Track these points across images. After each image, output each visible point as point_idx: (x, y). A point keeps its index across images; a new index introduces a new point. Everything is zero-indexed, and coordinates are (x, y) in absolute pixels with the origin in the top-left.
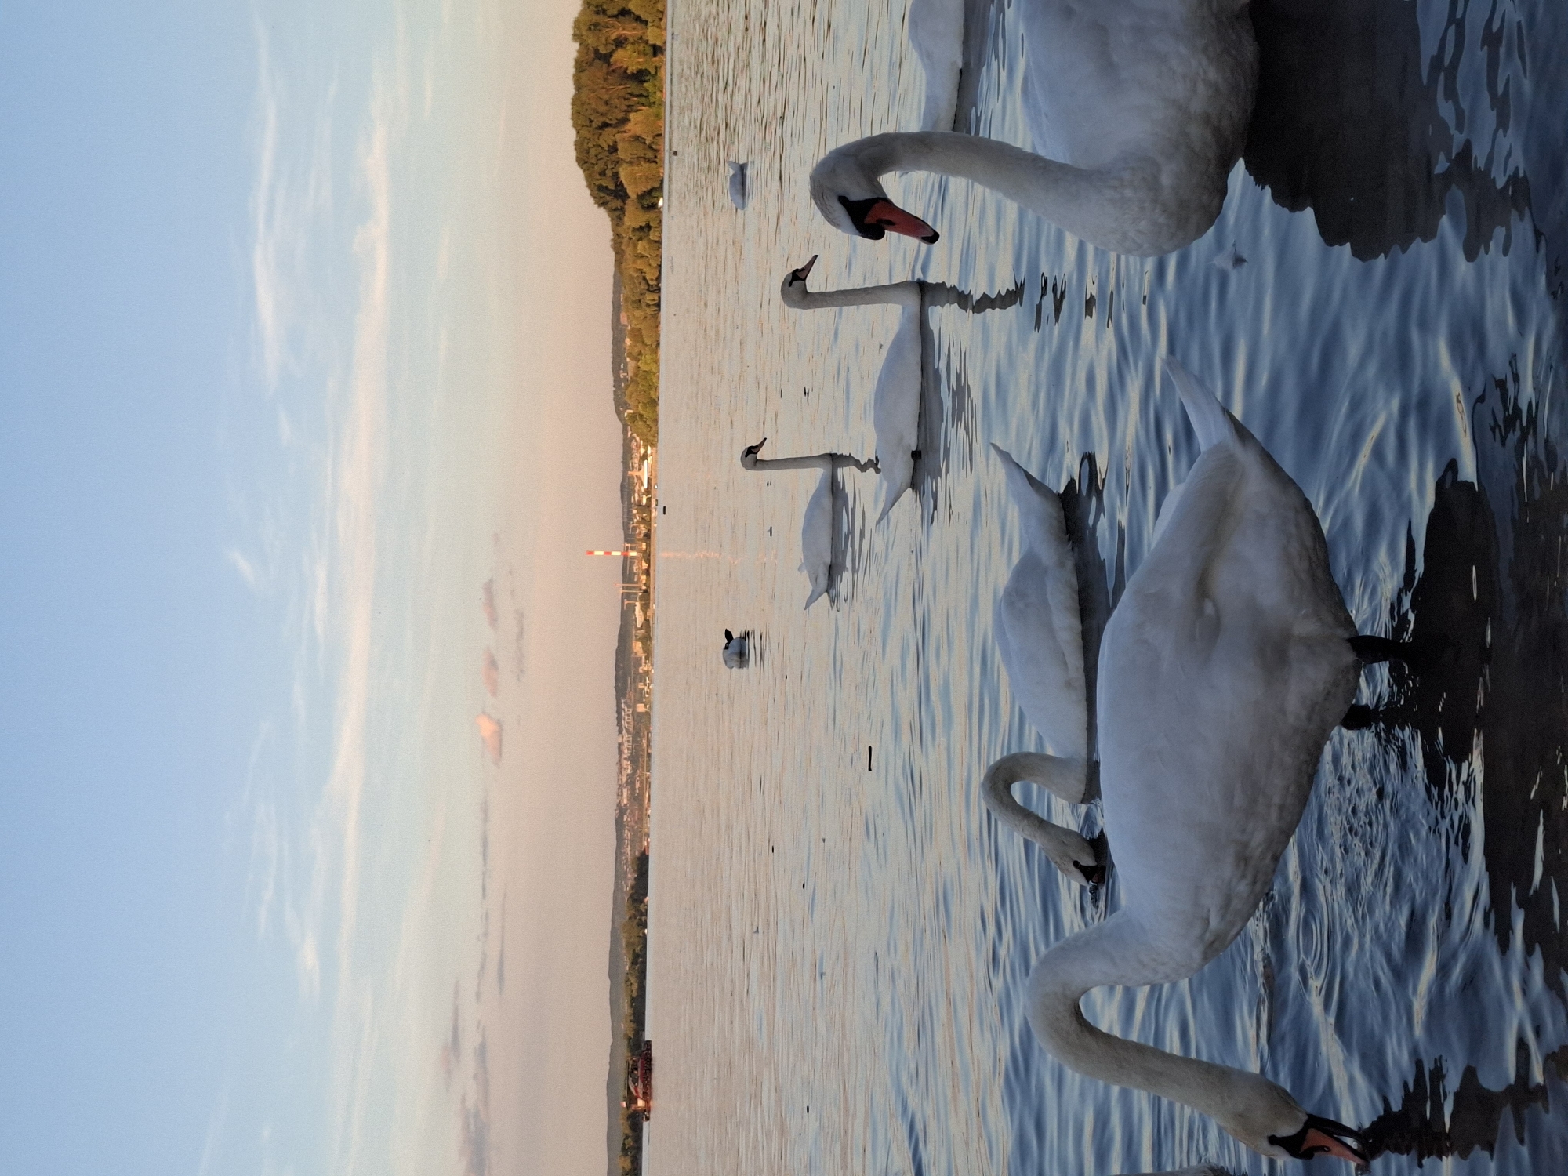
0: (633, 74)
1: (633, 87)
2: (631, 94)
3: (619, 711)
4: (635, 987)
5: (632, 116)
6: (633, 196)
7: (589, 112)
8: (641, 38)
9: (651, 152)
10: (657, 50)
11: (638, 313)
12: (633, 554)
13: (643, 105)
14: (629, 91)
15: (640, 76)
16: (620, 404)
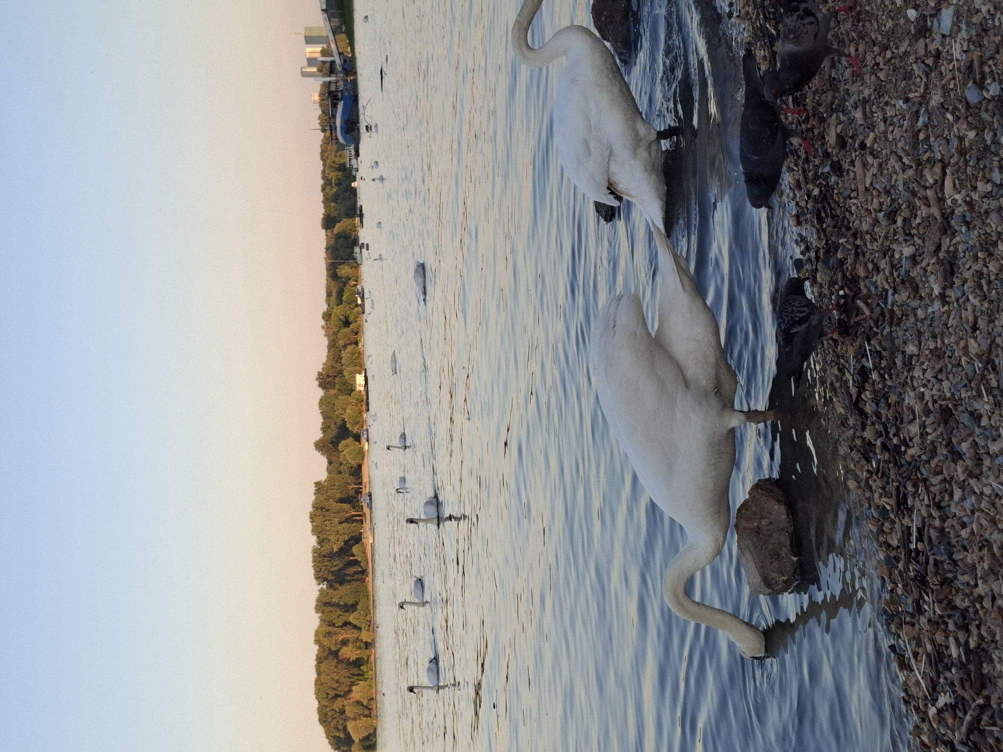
0: (353, 661)
1: (355, 670)
2: (354, 675)
5: (354, 688)
7: (326, 688)
8: (357, 639)
9: (368, 709)
10: (368, 645)
13: (361, 680)
14: (351, 672)
15: (358, 663)
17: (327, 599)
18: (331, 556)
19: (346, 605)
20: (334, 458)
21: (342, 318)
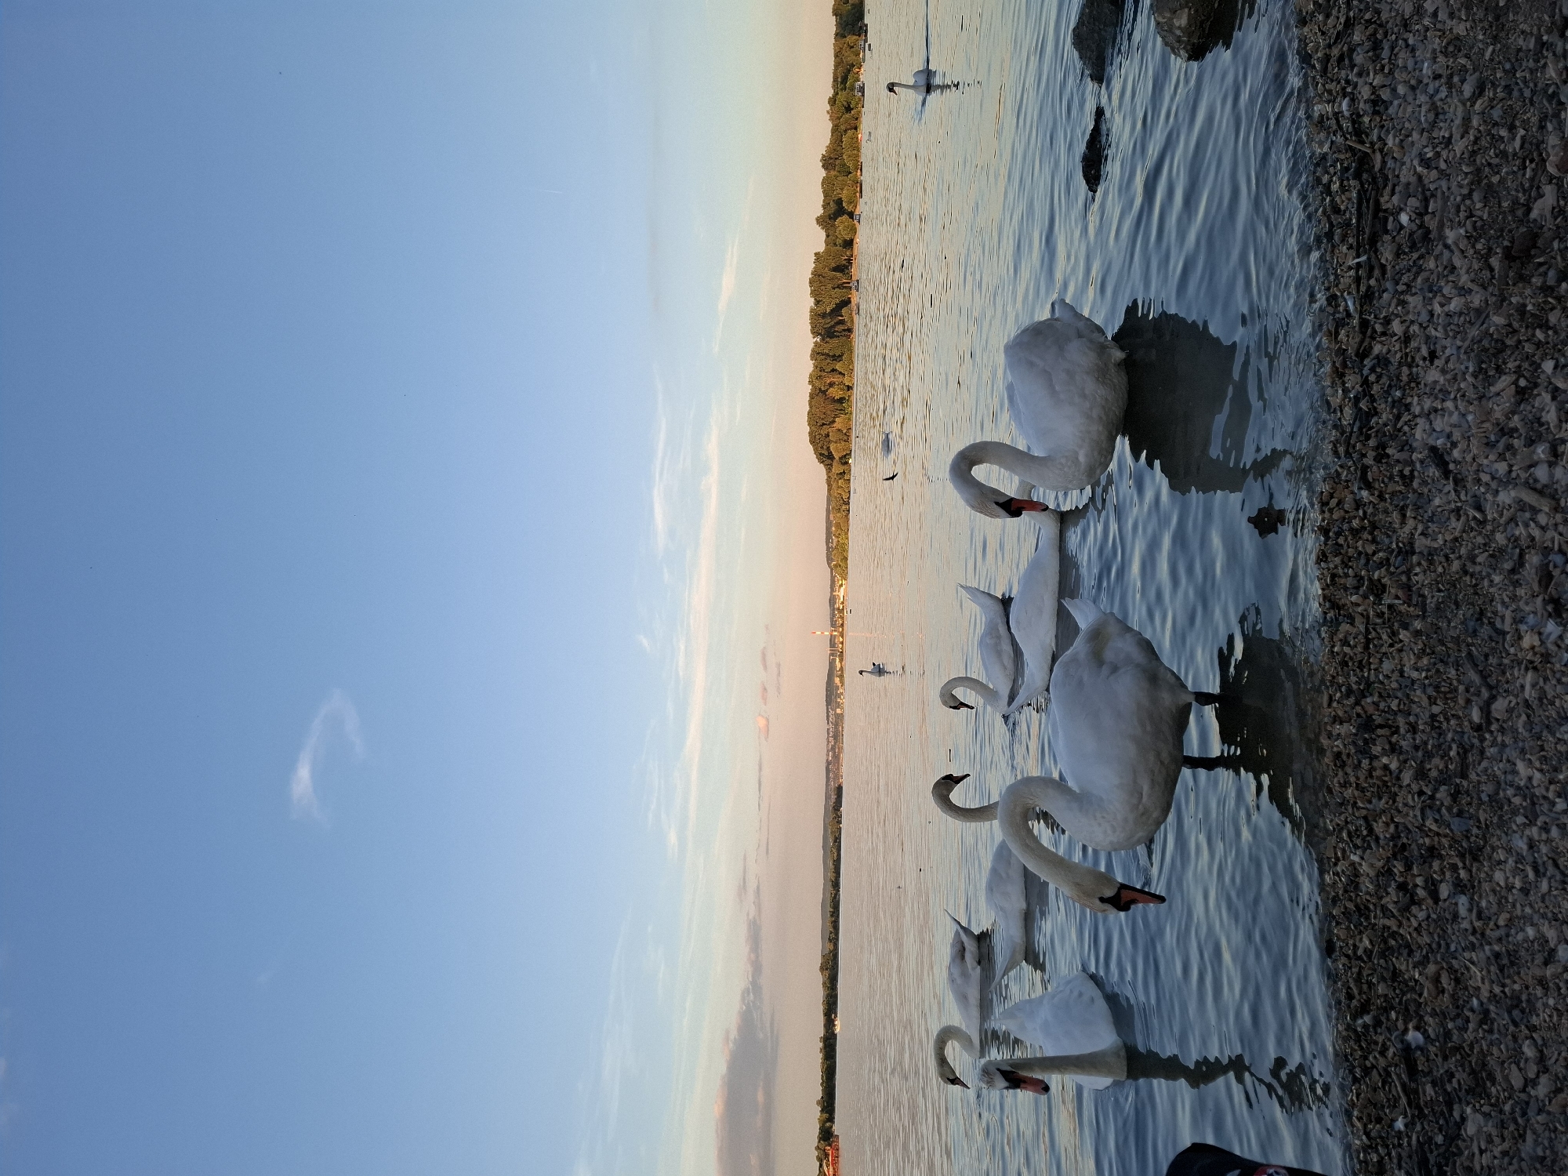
0: (837, 400)
1: (838, 406)
2: (836, 409)
3: (828, 712)
4: (836, 855)
5: (836, 420)
6: (837, 458)
7: (816, 418)
8: (842, 382)
9: (846, 436)
10: (849, 388)
11: (838, 515)
12: (836, 633)
13: (842, 414)
14: (836, 407)
15: (841, 400)
16: (829, 560)
17: (819, 350)
18: (824, 315)
19: (835, 355)
20: (831, 232)
21: (845, 103)
